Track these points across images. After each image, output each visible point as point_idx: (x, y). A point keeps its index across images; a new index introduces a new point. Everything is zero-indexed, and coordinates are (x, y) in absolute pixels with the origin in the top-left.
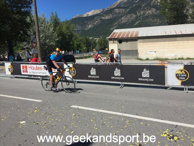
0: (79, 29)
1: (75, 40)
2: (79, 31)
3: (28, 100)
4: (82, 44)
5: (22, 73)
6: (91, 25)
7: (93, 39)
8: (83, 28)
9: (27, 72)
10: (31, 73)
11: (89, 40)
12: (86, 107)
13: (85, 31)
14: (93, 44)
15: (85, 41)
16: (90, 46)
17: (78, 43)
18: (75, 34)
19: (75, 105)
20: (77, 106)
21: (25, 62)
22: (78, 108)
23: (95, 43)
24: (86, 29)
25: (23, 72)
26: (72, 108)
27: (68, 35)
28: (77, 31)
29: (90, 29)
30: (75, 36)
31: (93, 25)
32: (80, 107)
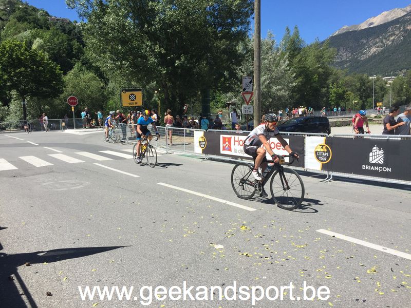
0: (345, 58)
1: (333, 84)
2: (346, 62)
3: (229, 205)
4: (348, 93)
5: (222, 152)
6: (378, 47)
7: (378, 80)
8: (356, 54)
9: (230, 150)
10: (238, 152)
11: (369, 82)
12: (353, 236)
13: (359, 62)
14: (377, 91)
15: (358, 84)
16: (369, 96)
17: (340, 91)
18: (335, 69)
19: (327, 229)
20: (331, 230)
21: (229, 131)
22: (334, 236)
23: (383, 89)
24: (363, 58)
25: (224, 149)
26: (319, 234)
27: (319, 74)
28: (341, 62)
29: (374, 56)
30: (335, 75)
31: (382, 47)
32: (338, 236)
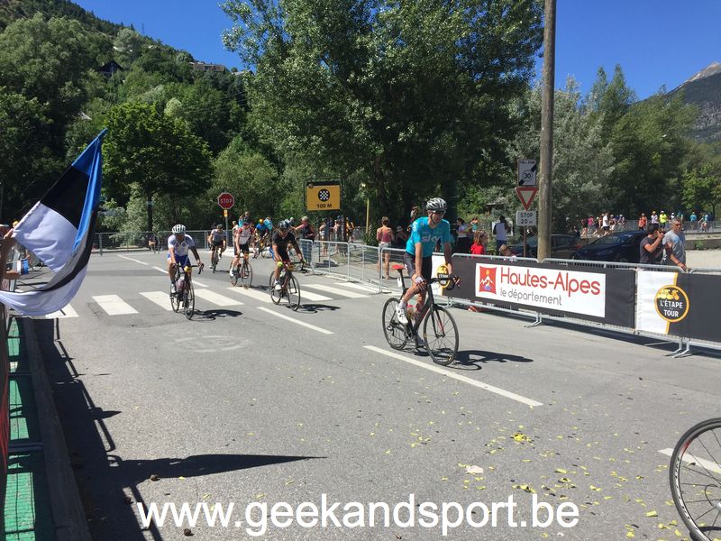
1: (690, 170)
2: (715, 129)
3: (491, 393)
4: (720, 186)
5: (479, 294)
9: (493, 290)
10: (507, 295)
17: (705, 183)
18: (694, 144)
21: (491, 257)
22: (693, 464)
25: (482, 289)
26: (665, 459)
27: (662, 152)
28: (705, 130)
30: (694, 153)
32: (702, 463)
